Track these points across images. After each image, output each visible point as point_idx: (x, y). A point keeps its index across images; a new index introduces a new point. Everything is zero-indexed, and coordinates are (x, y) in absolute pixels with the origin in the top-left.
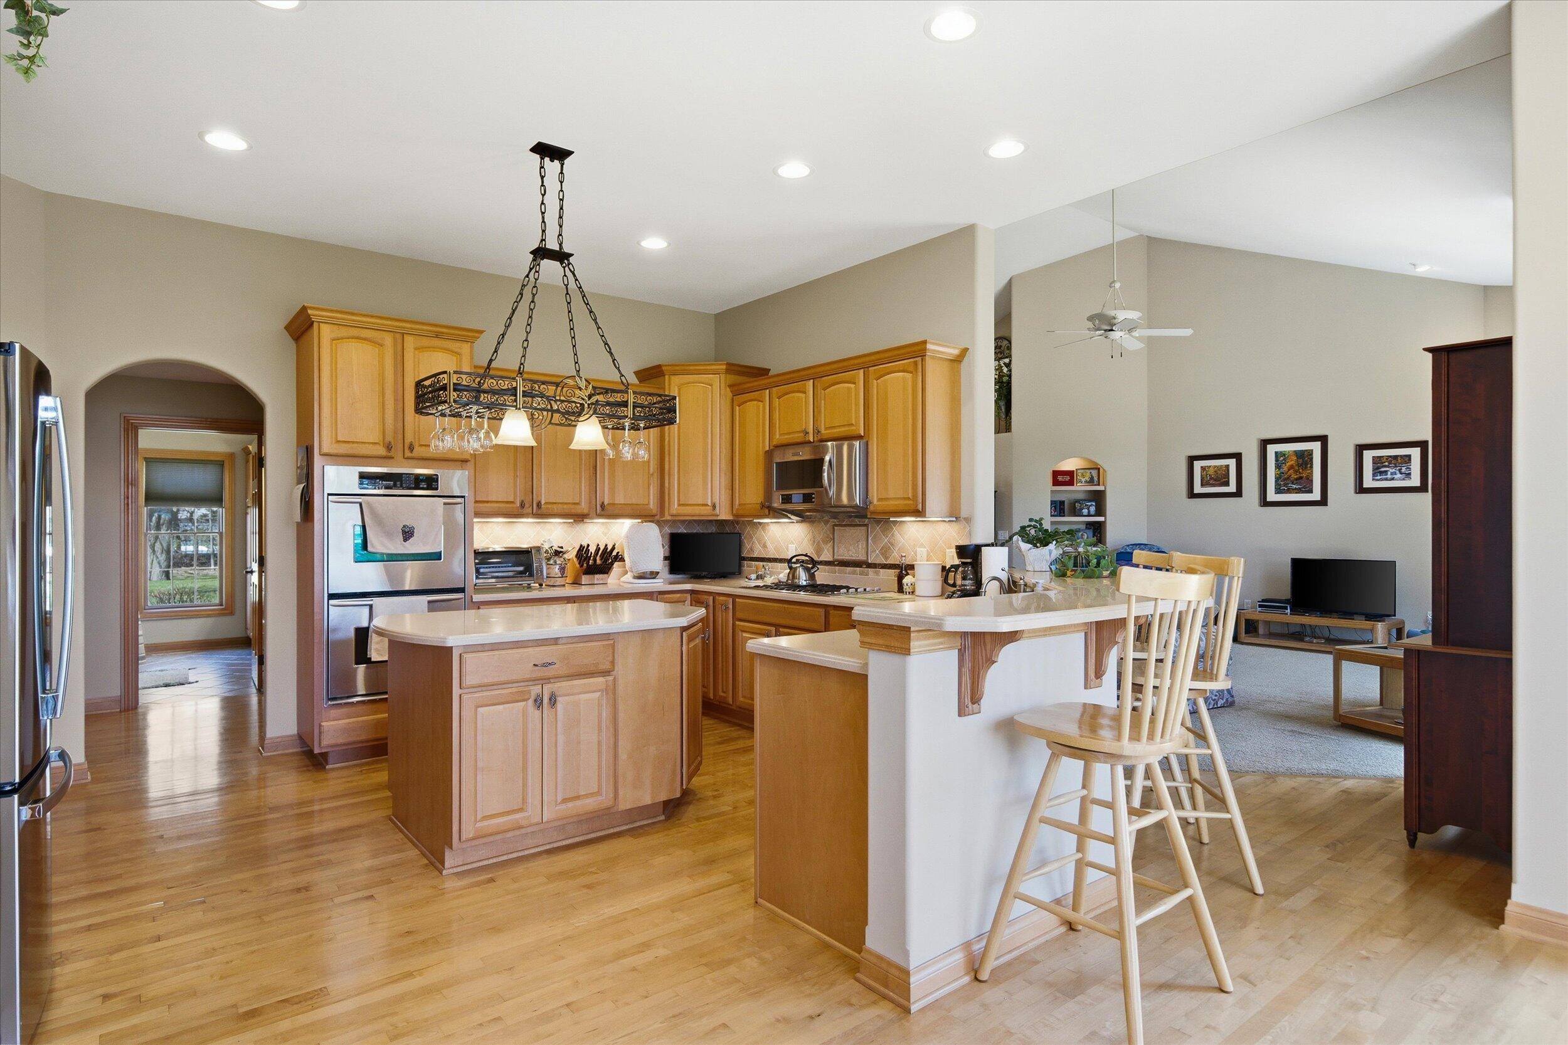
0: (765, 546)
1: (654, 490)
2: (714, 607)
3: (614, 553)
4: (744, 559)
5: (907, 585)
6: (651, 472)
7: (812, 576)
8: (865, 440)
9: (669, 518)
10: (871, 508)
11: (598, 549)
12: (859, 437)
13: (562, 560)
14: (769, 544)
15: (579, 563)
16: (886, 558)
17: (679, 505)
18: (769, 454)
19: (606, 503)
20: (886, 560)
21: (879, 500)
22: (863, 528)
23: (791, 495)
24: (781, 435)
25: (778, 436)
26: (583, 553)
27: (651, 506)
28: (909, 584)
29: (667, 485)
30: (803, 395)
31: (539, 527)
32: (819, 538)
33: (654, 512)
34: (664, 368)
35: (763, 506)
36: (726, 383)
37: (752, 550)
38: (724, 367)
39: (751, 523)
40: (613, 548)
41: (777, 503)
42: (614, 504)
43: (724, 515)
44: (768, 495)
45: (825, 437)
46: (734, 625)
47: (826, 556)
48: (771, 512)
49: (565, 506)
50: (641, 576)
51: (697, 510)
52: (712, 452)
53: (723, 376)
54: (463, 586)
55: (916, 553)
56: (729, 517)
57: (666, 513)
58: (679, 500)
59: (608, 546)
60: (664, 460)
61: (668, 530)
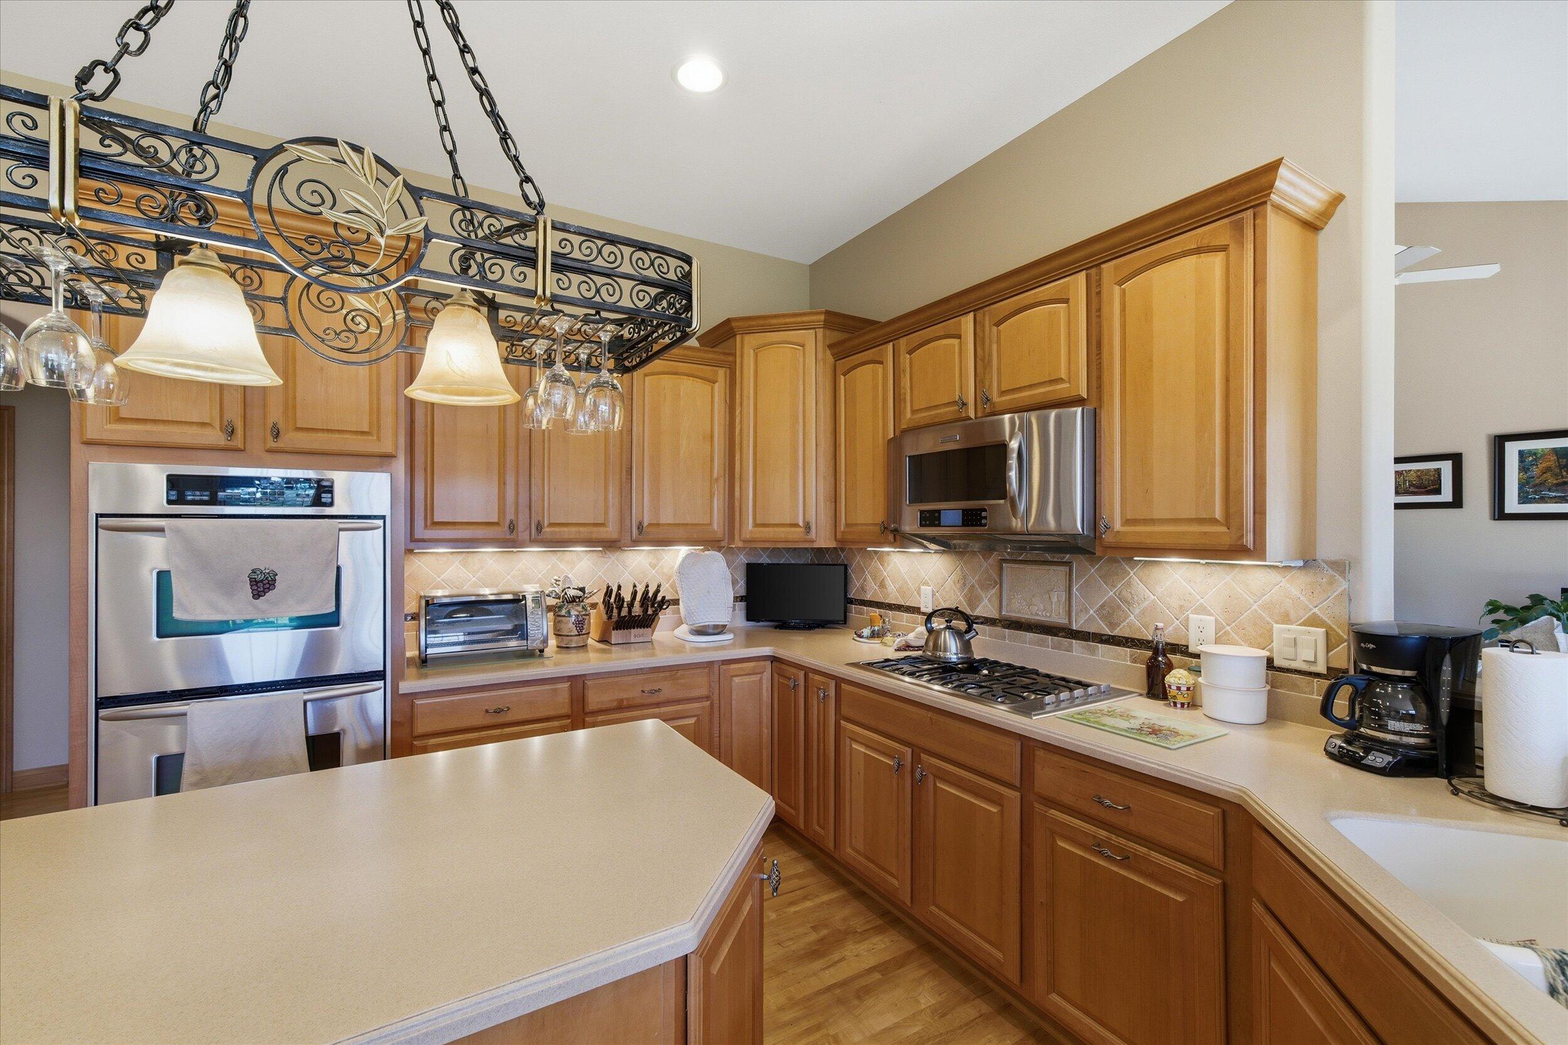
0: (882, 585)
1: (718, 504)
2: (806, 687)
3: (659, 598)
4: (851, 601)
5: (1179, 688)
6: (715, 475)
7: (966, 646)
8: (1089, 407)
9: (740, 544)
10: (1107, 538)
11: (635, 593)
12: (1079, 401)
13: (580, 609)
14: (889, 582)
15: (607, 613)
16: (1112, 625)
17: (756, 525)
18: (895, 444)
19: (645, 524)
20: (1112, 629)
21: (1127, 522)
22: (1062, 568)
23: (939, 511)
24: (913, 412)
25: (909, 415)
26: (613, 601)
27: (715, 527)
28: (1184, 689)
29: (737, 494)
30: (956, 341)
31: (554, 559)
32: (973, 580)
33: (719, 535)
34: (734, 324)
35: (885, 528)
36: (824, 341)
37: (863, 589)
38: (822, 317)
39: (863, 550)
40: (657, 591)
41: (910, 522)
42: (658, 525)
43: (823, 540)
44: (894, 513)
45: (998, 408)
46: (838, 727)
47: (986, 608)
48: (898, 537)
49: (582, 529)
50: (701, 631)
51: (781, 533)
52: (804, 445)
53: (820, 332)
54: (381, 669)
55: (1186, 624)
56: (832, 544)
57: (737, 537)
58: (754, 519)
59: (649, 589)
60: (734, 457)
61: (743, 559)
